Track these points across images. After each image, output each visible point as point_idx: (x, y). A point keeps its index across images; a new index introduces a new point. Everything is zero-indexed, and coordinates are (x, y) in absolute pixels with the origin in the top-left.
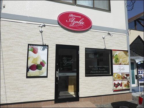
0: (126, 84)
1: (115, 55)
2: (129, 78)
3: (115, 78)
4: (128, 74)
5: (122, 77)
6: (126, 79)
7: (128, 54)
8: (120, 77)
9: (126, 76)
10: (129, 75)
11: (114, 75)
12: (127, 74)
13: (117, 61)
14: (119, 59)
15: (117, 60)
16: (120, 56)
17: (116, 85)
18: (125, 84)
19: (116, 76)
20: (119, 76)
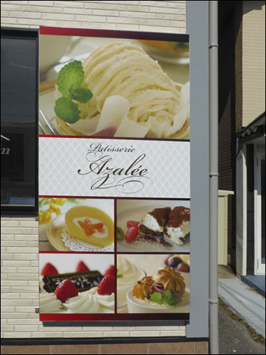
0: (156, 278)
1: (58, 69)
2: (185, 239)
3: (56, 231)
4: (173, 205)
5: (122, 225)
6: (158, 247)
7: (184, 61)
8: (99, 227)
9: (153, 224)
10: (187, 217)
11: (43, 208)
12: (168, 210)
13: (74, 108)
14: (97, 98)
15: (82, 107)
16: (108, 74)
17: (60, 284)
18: (149, 279)
19: (60, 220)
20: (94, 221)
